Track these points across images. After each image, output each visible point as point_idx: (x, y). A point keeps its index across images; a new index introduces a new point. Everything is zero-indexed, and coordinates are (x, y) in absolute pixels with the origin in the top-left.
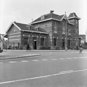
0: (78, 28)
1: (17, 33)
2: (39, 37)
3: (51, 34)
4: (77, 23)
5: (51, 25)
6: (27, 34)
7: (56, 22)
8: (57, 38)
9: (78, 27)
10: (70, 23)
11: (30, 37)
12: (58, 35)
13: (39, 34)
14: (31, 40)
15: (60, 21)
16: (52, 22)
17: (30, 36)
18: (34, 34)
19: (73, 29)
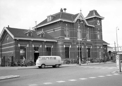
0: (102, 32)
1: (11, 43)
2: (42, 46)
3: (60, 42)
4: (99, 24)
5: (60, 28)
6: (24, 43)
7: (67, 25)
8: (70, 47)
9: (101, 30)
10: (88, 24)
11: (29, 47)
12: (71, 43)
13: (43, 43)
14: (31, 51)
15: (73, 22)
16: (60, 25)
17: (29, 45)
18: (35, 43)
19: (94, 33)
